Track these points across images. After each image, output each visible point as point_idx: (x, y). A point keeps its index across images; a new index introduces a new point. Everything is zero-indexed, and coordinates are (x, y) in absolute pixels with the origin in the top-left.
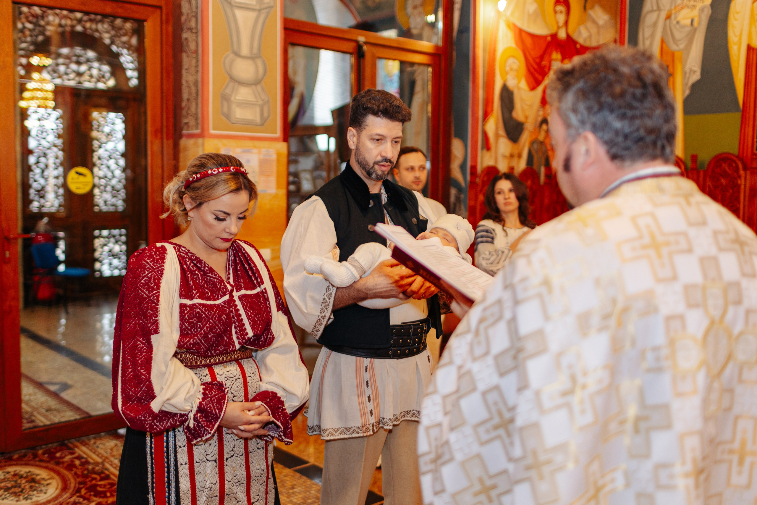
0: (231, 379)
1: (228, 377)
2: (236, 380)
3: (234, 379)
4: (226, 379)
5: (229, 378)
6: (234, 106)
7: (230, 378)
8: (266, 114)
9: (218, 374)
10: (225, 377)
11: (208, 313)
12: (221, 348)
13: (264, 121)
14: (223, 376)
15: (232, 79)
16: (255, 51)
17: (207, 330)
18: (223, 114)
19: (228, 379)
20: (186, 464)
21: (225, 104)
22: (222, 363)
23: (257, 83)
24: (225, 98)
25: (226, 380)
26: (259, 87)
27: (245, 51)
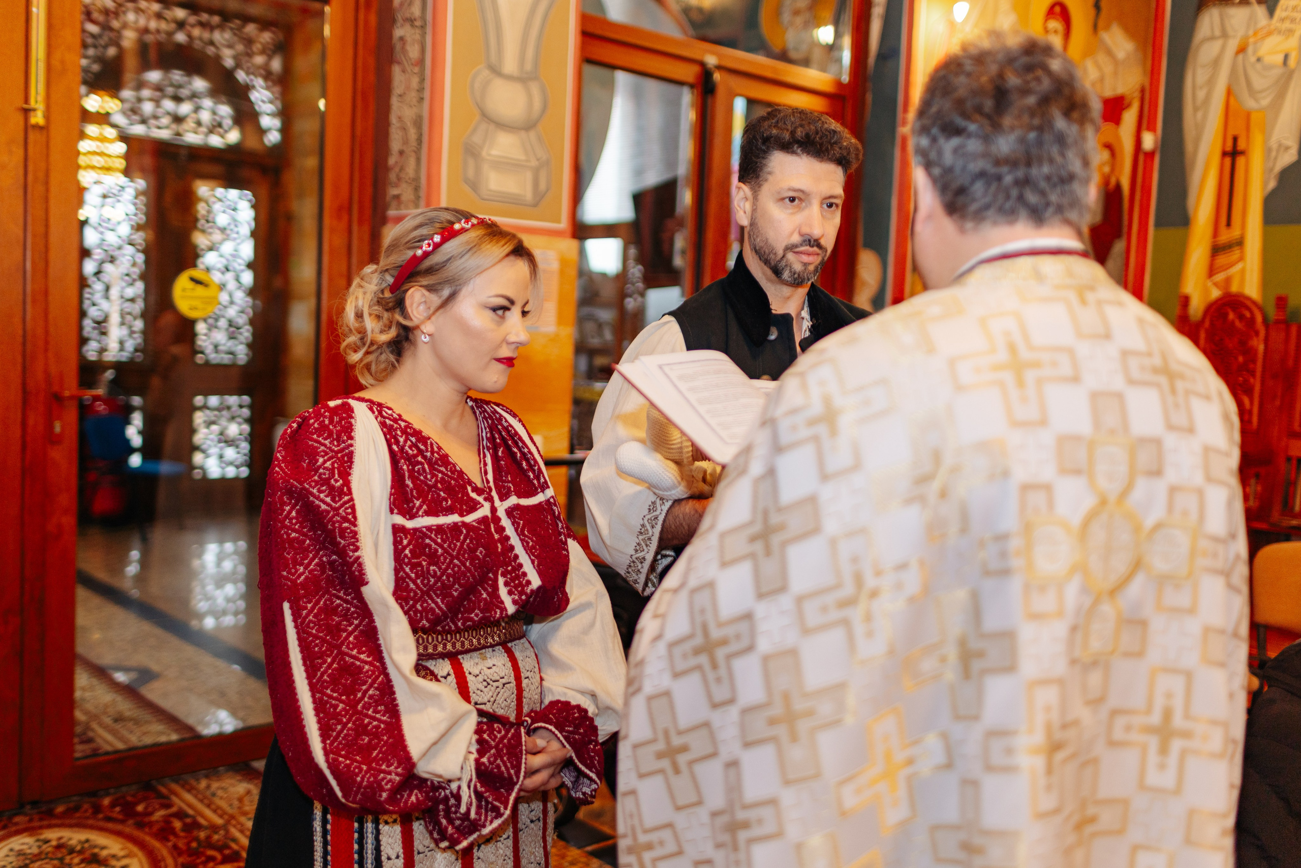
0: (495, 684)
1: (488, 680)
2: (504, 685)
3: (500, 684)
4: (485, 683)
5: (491, 683)
6: (486, 167)
7: (494, 681)
8: (543, 186)
9: (470, 673)
10: (485, 681)
11: (449, 546)
12: (477, 615)
13: (539, 198)
14: (480, 678)
15: (485, 116)
16: (529, 66)
17: (449, 581)
18: (467, 181)
19: (489, 684)
20: (398, 857)
21: (471, 162)
22: (476, 649)
23: (528, 126)
24: (471, 152)
25: (486, 687)
26: (532, 134)
27: (510, 65)
